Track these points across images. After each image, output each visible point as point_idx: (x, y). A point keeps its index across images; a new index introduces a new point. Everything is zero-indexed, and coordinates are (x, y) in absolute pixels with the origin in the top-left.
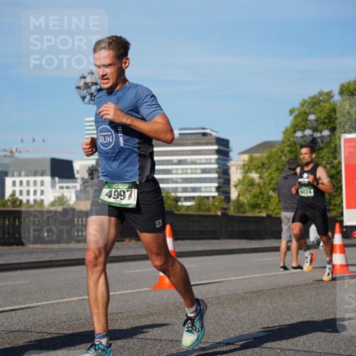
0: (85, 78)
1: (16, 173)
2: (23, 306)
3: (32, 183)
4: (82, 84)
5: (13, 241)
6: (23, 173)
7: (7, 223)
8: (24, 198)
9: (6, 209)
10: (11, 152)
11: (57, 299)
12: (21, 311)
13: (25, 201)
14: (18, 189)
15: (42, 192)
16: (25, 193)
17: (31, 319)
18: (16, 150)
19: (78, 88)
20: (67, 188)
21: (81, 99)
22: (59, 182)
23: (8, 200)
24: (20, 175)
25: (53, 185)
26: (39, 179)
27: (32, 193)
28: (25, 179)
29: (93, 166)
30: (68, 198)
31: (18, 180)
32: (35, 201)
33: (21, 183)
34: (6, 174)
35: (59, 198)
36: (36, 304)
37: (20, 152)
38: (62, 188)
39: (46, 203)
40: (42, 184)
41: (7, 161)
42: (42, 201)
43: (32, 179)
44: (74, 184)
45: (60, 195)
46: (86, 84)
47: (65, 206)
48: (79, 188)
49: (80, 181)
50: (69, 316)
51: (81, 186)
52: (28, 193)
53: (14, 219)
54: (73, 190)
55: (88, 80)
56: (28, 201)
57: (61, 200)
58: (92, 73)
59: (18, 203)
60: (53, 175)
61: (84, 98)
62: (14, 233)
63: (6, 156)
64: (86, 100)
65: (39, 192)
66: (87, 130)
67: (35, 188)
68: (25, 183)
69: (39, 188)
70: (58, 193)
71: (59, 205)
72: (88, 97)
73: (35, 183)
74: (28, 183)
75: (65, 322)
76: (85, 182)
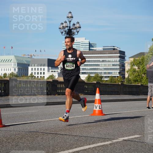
0: (63, 24)
1: (33, 65)
2: (35, 121)
3: (39, 69)
4: (61, 27)
6: (36, 65)
10: (31, 56)
11: (50, 119)
12: (34, 123)
13: (36, 77)
14: (34, 71)
15: (44, 73)
16: (36, 73)
17: (39, 127)
18: (33, 55)
19: (60, 28)
20: (54, 71)
22: (51, 69)
23: (30, 76)
25: (48, 71)
26: (42, 68)
27: (39, 73)
28: (37, 68)
30: (55, 76)
31: (34, 68)
32: (41, 77)
33: (35, 69)
34: (29, 65)
35: (51, 76)
36: (41, 121)
37: (35, 56)
38: (52, 71)
39: (46, 78)
40: (44, 70)
41: (29, 60)
42: (44, 77)
43: (39, 68)
44: (57, 70)
46: (63, 27)
47: (54, 79)
48: (59, 72)
50: (54, 126)
51: (60, 71)
52: (38, 73)
54: (57, 73)
55: (64, 25)
56: (38, 77)
57: (52, 77)
58: (66, 22)
59: (34, 77)
60: (48, 66)
61: (62, 33)
63: (29, 57)
64: (63, 34)
65: (42, 73)
66: (63, 47)
67: (41, 71)
68: (37, 69)
69: (42, 72)
70: (51, 74)
71: (51, 79)
72: (64, 32)
73: (41, 69)
74: (38, 69)
75: (53, 128)
76: (62, 69)
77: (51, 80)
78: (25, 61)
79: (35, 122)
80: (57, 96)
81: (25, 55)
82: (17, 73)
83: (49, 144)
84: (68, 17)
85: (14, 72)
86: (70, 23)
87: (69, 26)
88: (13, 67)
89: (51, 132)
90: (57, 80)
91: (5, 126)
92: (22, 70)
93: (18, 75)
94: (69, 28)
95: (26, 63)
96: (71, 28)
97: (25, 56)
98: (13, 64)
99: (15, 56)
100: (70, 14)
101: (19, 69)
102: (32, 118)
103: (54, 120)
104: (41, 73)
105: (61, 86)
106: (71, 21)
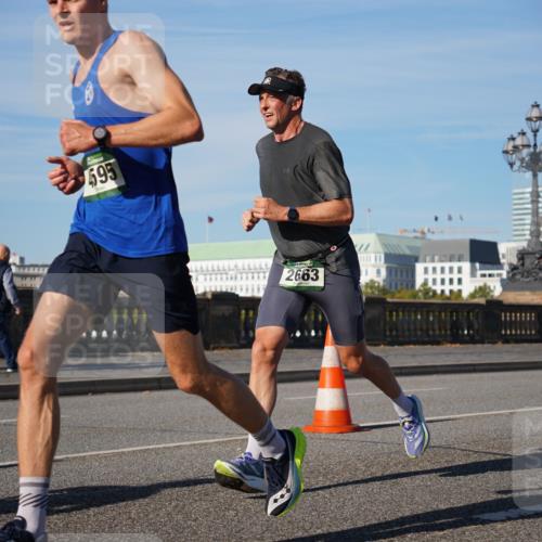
0: (513, 139)
1: (428, 258)
2: (443, 417)
3: (447, 270)
4: (510, 148)
5: (426, 339)
6: (436, 258)
7: (419, 317)
8: (438, 288)
9: (417, 301)
10: (423, 233)
11: (483, 411)
12: (440, 423)
13: (439, 292)
14: (430, 277)
15: (460, 281)
16: (439, 281)
17: (453, 433)
18: (429, 230)
19: (506, 152)
20: (490, 275)
21: (508, 167)
22: (481, 269)
23: (420, 291)
24: (433, 261)
25: (473, 274)
26: (456, 265)
27: (447, 282)
28: (439, 265)
29: (524, 249)
30: (492, 288)
31: (430, 266)
32: (451, 291)
33: (434, 269)
34: (416, 260)
35: (480, 288)
36: (458, 416)
37: (433, 233)
38: (484, 276)
39: (465, 294)
40: (460, 271)
41: (418, 243)
42: (460, 291)
43: (447, 265)
44: (499, 272)
45: (482, 284)
46: (515, 147)
47: (489, 298)
48: (505, 276)
49: (506, 267)
50: (498, 433)
51: (508, 273)
52: (443, 282)
53: (428, 312)
54: (499, 278)
55: (519, 141)
56: (443, 291)
57: (483, 290)
58: (524, 134)
59: (431, 294)
60: (473, 260)
61: (511, 165)
62: (428, 330)
63: (416, 238)
64: (515, 167)
65: (456, 281)
66: (516, 204)
68: (439, 270)
69: (455, 276)
70: (479, 282)
71: (481, 296)
72: (518, 163)
73: (451, 270)
74: (443, 270)
75: (494, 439)
76: (513, 268)
77: (482, 301)
78: (408, 247)
79: (442, 421)
80: (499, 346)
81: (405, 231)
82: (384, 281)
83: (488, 483)
84: (529, 119)
85: (376, 279)
86: (535, 136)
87: (532, 144)
88: (374, 266)
89: (491, 450)
90: (501, 299)
91: (359, 429)
92: (399, 273)
93: (387, 287)
94: (532, 150)
95: (408, 252)
96: (538, 150)
97: (406, 234)
98: (373, 256)
99: (379, 235)
100: (536, 110)
101: (389, 270)
102: (431, 408)
103: (495, 415)
104: (451, 281)
105: (511, 316)
106: (537, 131)
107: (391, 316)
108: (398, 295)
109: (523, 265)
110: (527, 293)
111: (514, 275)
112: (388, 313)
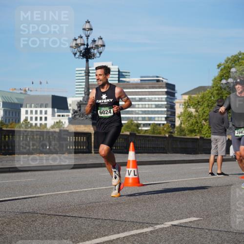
0: (76, 40)
1: (28, 105)
2: (31, 196)
3: (39, 112)
4: (74, 45)
6: (33, 105)
8: (34, 122)
9: (21, 129)
10: (25, 91)
11: (55, 191)
12: (30, 199)
13: (34, 125)
14: (29, 116)
15: (46, 119)
16: (34, 119)
17: (37, 204)
18: (29, 89)
19: (71, 47)
20: (63, 116)
21: (73, 55)
22: (57, 112)
23: (23, 124)
24: (31, 107)
25: (53, 115)
26: (44, 109)
27: (39, 119)
28: (34, 110)
29: (81, 101)
30: (64, 123)
31: (29, 110)
32: (41, 124)
33: (32, 112)
34: (21, 106)
35: (57, 122)
36: (40, 195)
37: (31, 91)
38: (59, 116)
39: (49, 126)
40: (46, 113)
41: (22, 97)
42: (46, 124)
43: (39, 109)
44: (67, 114)
46: (76, 44)
47: (62, 128)
48: (71, 116)
49: (71, 112)
50: (62, 203)
51: (72, 114)
52: (36, 119)
54: (67, 118)
55: (79, 41)
56: (36, 124)
57: (59, 123)
58: (81, 37)
59: (29, 125)
60: (53, 107)
61: (75, 54)
63: (21, 93)
64: (77, 56)
65: (43, 119)
66: (77, 76)
67: (41, 116)
68: (34, 112)
69: (43, 116)
70: (57, 119)
71: (57, 127)
72: (78, 54)
73: (41, 112)
74: (36, 112)
75: (60, 207)
76: (75, 112)
77: (57, 130)
78: (16, 98)
81: (15, 89)
82: (2, 118)
83: (54, 232)
84: (84, 29)
86: (88, 39)
87: (86, 44)
89: (57, 214)
90: (67, 129)
92: (11, 114)
93: (4, 122)
94: (86, 46)
95: (16, 101)
96: (89, 47)
97: (15, 91)
100: (88, 24)
101: (5, 111)
103: (61, 194)
104: (41, 118)
106: (89, 36)
107: (5, 138)
108: (10, 126)
109: (80, 110)
110: (82, 126)
111: (75, 116)
112: (3, 137)
